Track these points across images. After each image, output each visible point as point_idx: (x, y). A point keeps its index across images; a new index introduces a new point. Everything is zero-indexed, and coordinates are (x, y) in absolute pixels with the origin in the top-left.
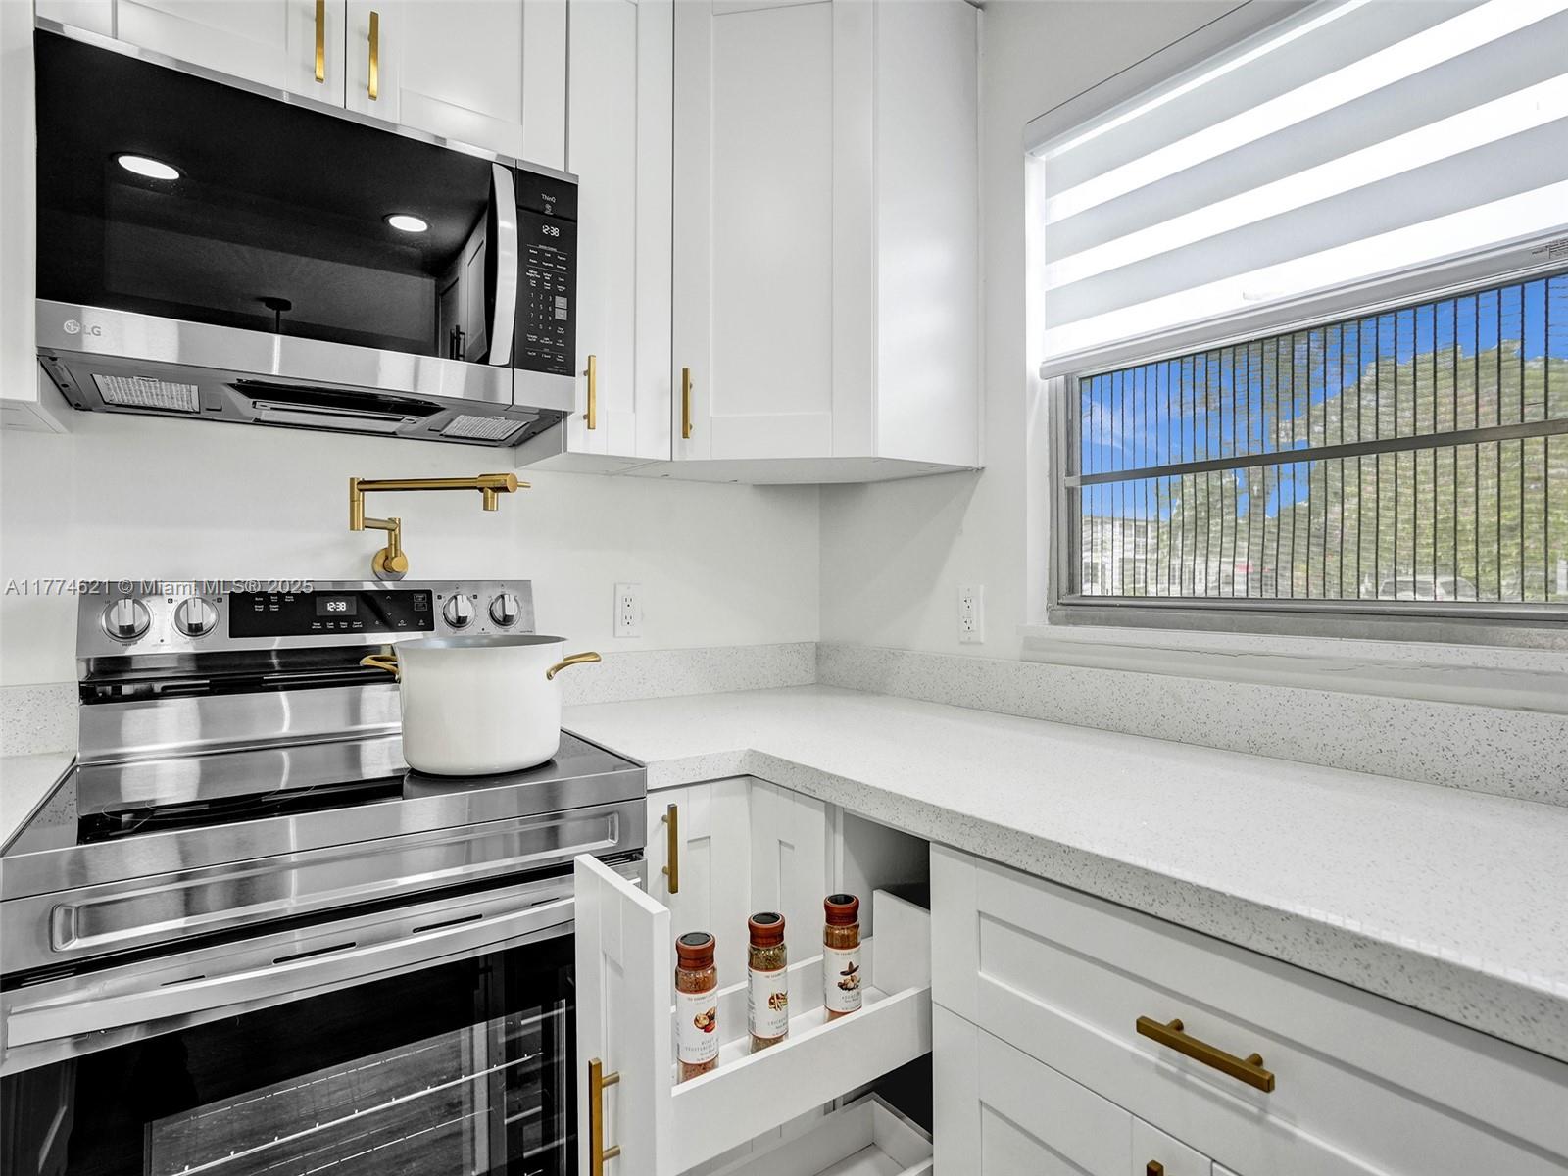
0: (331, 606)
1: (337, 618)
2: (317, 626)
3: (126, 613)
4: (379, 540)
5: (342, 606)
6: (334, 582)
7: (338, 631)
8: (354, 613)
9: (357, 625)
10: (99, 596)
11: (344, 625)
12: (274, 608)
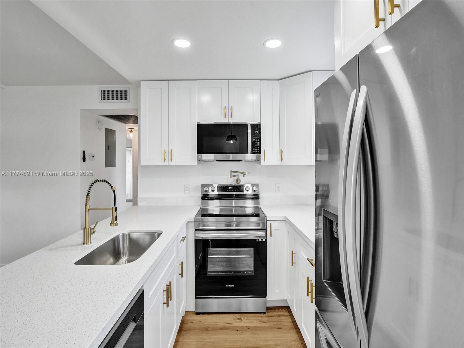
0: (230, 188)
1: (230, 190)
2: (227, 191)
3: (206, 189)
4: (237, 177)
5: (231, 188)
6: (230, 184)
7: (230, 192)
8: (232, 189)
9: (233, 191)
10: (203, 186)
11: (231, 191)
12: (222, 188)
